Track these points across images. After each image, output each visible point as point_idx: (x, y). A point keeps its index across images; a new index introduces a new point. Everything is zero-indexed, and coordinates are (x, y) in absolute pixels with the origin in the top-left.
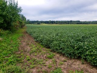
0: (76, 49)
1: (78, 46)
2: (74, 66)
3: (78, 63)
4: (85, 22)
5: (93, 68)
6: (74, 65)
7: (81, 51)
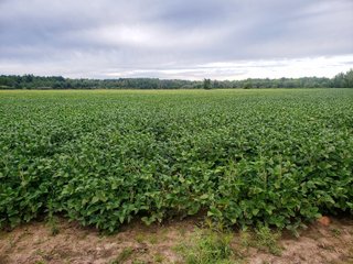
0: (27, 188)
1: (35, 173)
2: (19, 255)
3: (36, 239)
4: (82, 80)
5: (87, 234)
6: (20, 250)
7: (46, 191)
